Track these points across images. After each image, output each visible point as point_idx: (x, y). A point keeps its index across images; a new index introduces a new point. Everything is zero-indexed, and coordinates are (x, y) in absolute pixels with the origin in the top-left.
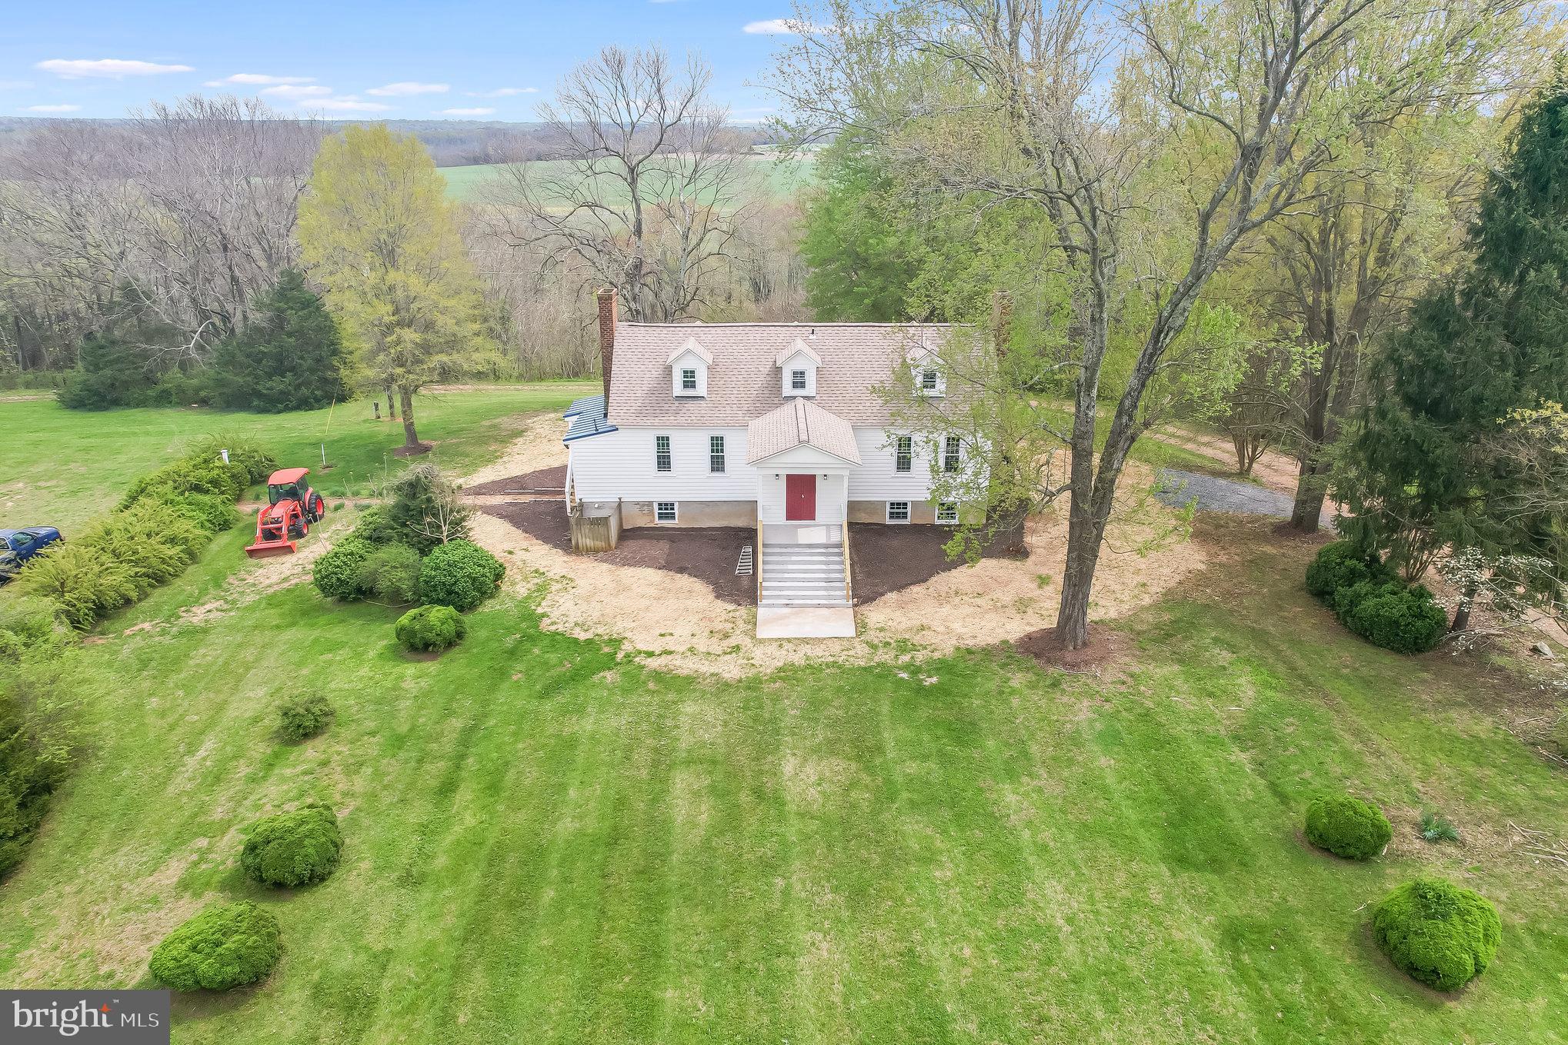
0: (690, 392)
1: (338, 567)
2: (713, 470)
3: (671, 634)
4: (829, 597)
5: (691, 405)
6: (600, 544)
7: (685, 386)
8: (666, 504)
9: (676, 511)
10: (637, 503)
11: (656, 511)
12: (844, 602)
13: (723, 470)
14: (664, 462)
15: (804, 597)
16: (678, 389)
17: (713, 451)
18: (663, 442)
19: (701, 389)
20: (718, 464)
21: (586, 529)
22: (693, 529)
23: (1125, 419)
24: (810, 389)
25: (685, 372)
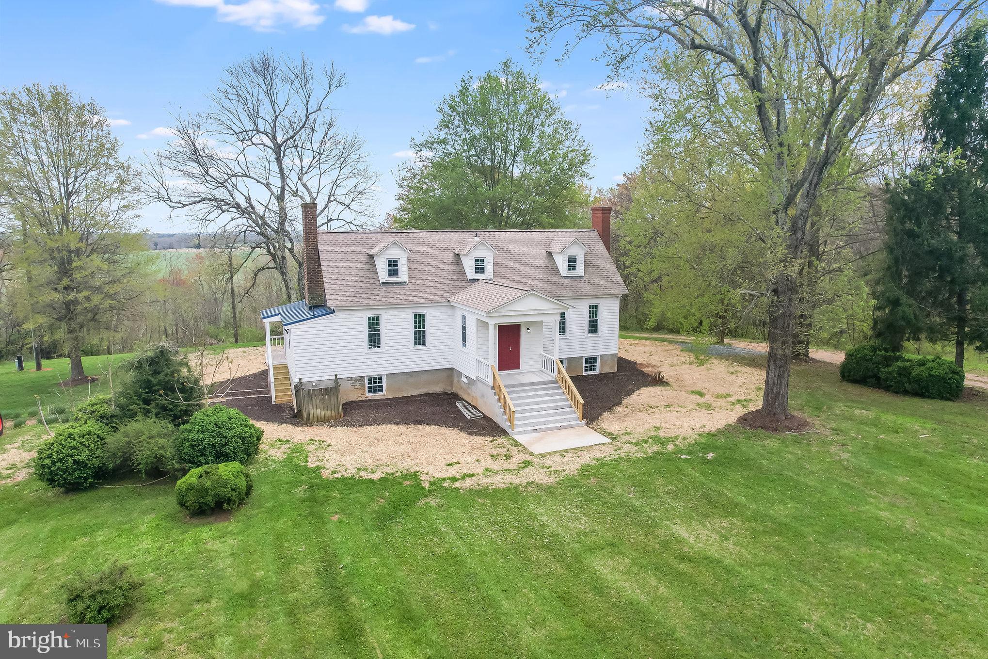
0: (394, 279)
1: (74, 448)
2: (416, 344)
3: (458, 463)
4: (565, 420)
5: (396, 289)
6: (329, 413)
7: (390, 274)
8: (375, 379)
9: (384, 384)
10: (350, 379)
11: (367, 385)
12: (578, 422)
13: (424, 343)
14: (374, 340)
15: (545, 423)
16: (383, 276)
17: (416, 327)
18: (374, 322)
19: (403, 275)
20: (420, 339)
21: (317, 400)
22: (399, 398)
23: (799, 235)
24: (489, 273)
25: (390, 262)
